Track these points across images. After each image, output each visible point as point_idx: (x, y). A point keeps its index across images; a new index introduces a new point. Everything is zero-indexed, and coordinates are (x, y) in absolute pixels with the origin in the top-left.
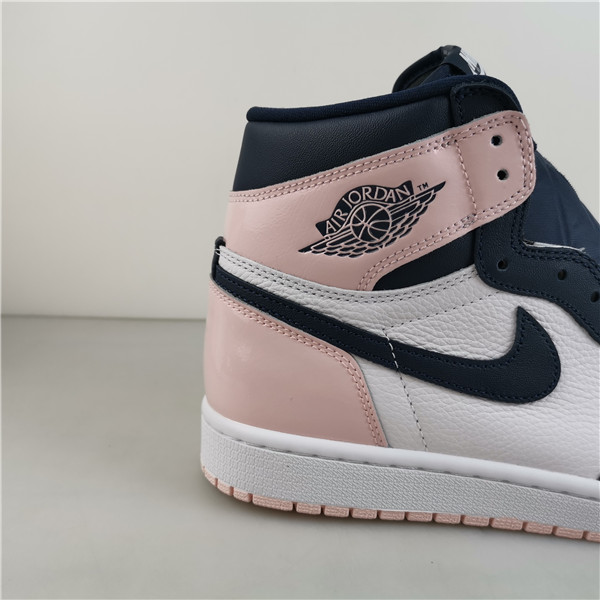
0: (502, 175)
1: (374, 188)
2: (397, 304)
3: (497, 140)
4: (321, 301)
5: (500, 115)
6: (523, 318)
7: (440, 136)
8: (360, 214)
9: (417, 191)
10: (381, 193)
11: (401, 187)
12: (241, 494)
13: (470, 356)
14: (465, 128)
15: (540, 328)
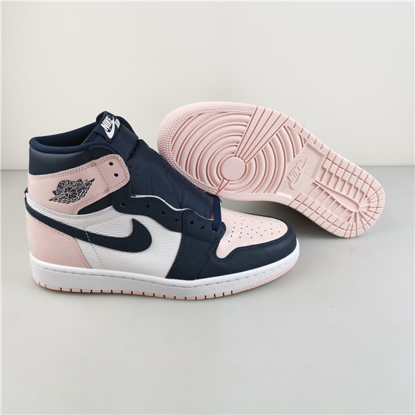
0: (116, 175)
1: (69, 181)
2: (86, 220)
3: (111, 164)
4: (57, 218)
5: (110, 156)
6: (135, 222)
7: (89, 163)
8: (66, 190)
9: (84, 183)
10: (72, 183)
11: (78, 181)
13: (117, 236)
14: (98, 160)
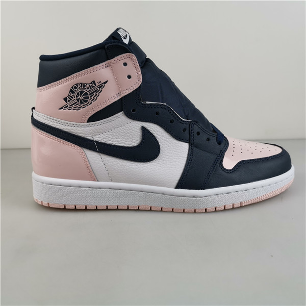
0: (129, 77)
1: (81, 84)
2: (96, 127)
3: (125, 64)
4: (69, 128)
5: (125, 55)
6: (144, 130)
7: (104, 64)
8: (78, 94)
9: (97, 84)
10: (84, 86)
11: (91, 83)
12: (45, 204)
13: (126, 145)
14: (112, 60)
15: (151, 134)
